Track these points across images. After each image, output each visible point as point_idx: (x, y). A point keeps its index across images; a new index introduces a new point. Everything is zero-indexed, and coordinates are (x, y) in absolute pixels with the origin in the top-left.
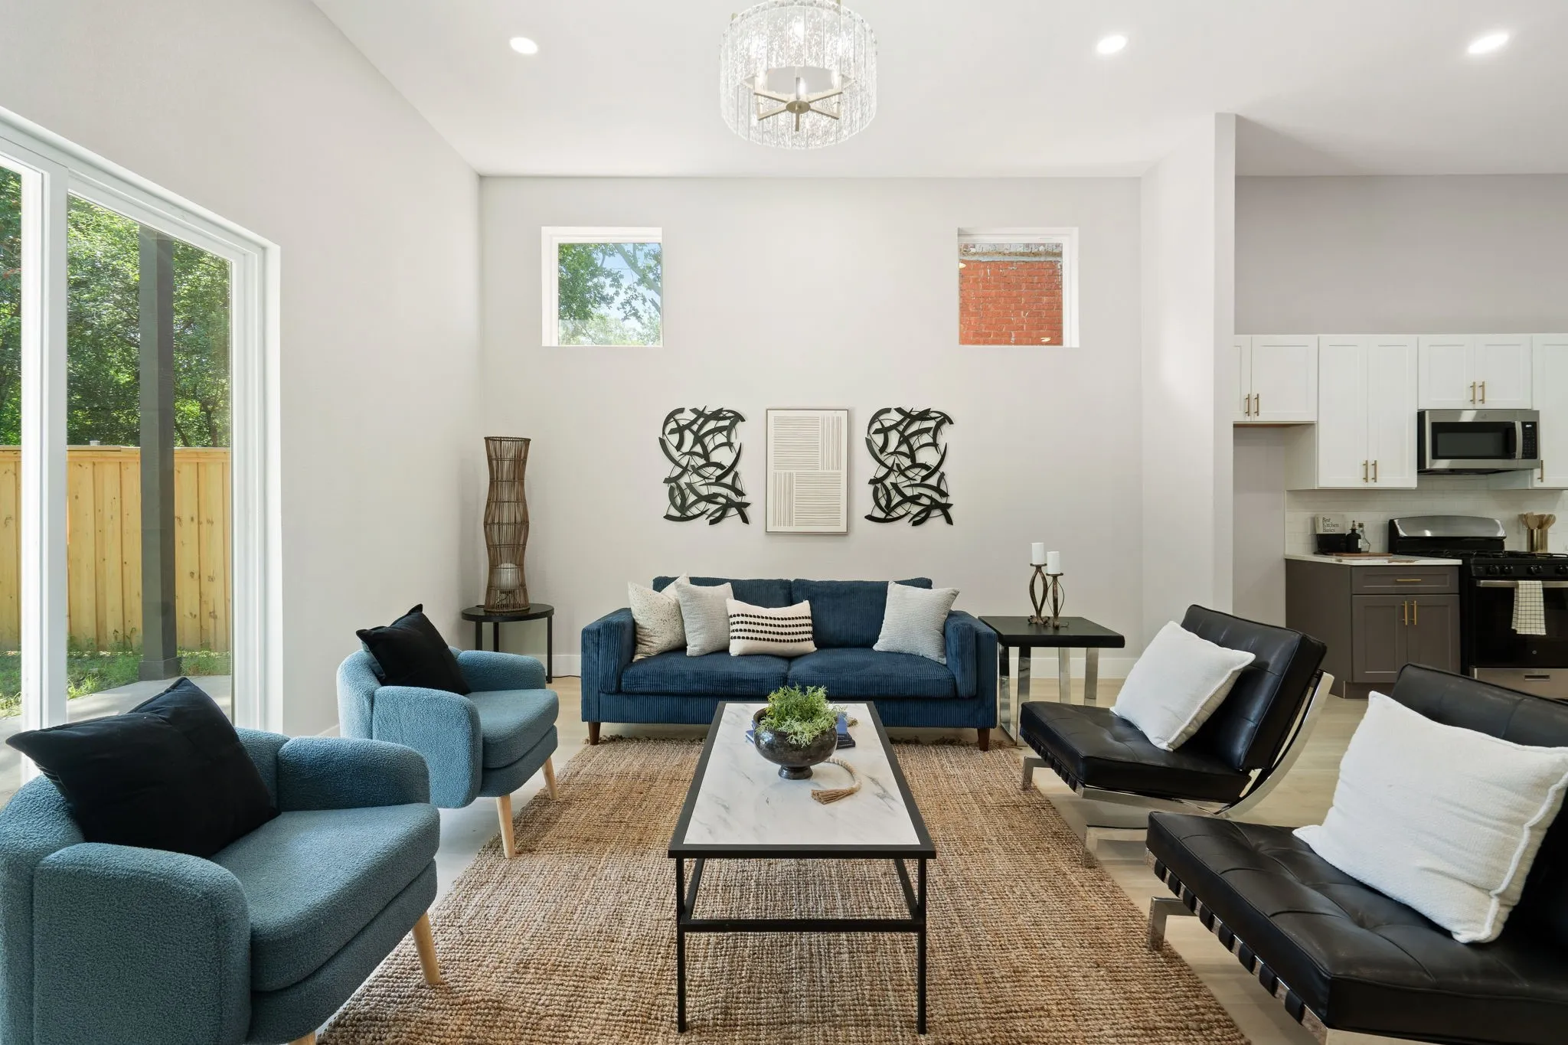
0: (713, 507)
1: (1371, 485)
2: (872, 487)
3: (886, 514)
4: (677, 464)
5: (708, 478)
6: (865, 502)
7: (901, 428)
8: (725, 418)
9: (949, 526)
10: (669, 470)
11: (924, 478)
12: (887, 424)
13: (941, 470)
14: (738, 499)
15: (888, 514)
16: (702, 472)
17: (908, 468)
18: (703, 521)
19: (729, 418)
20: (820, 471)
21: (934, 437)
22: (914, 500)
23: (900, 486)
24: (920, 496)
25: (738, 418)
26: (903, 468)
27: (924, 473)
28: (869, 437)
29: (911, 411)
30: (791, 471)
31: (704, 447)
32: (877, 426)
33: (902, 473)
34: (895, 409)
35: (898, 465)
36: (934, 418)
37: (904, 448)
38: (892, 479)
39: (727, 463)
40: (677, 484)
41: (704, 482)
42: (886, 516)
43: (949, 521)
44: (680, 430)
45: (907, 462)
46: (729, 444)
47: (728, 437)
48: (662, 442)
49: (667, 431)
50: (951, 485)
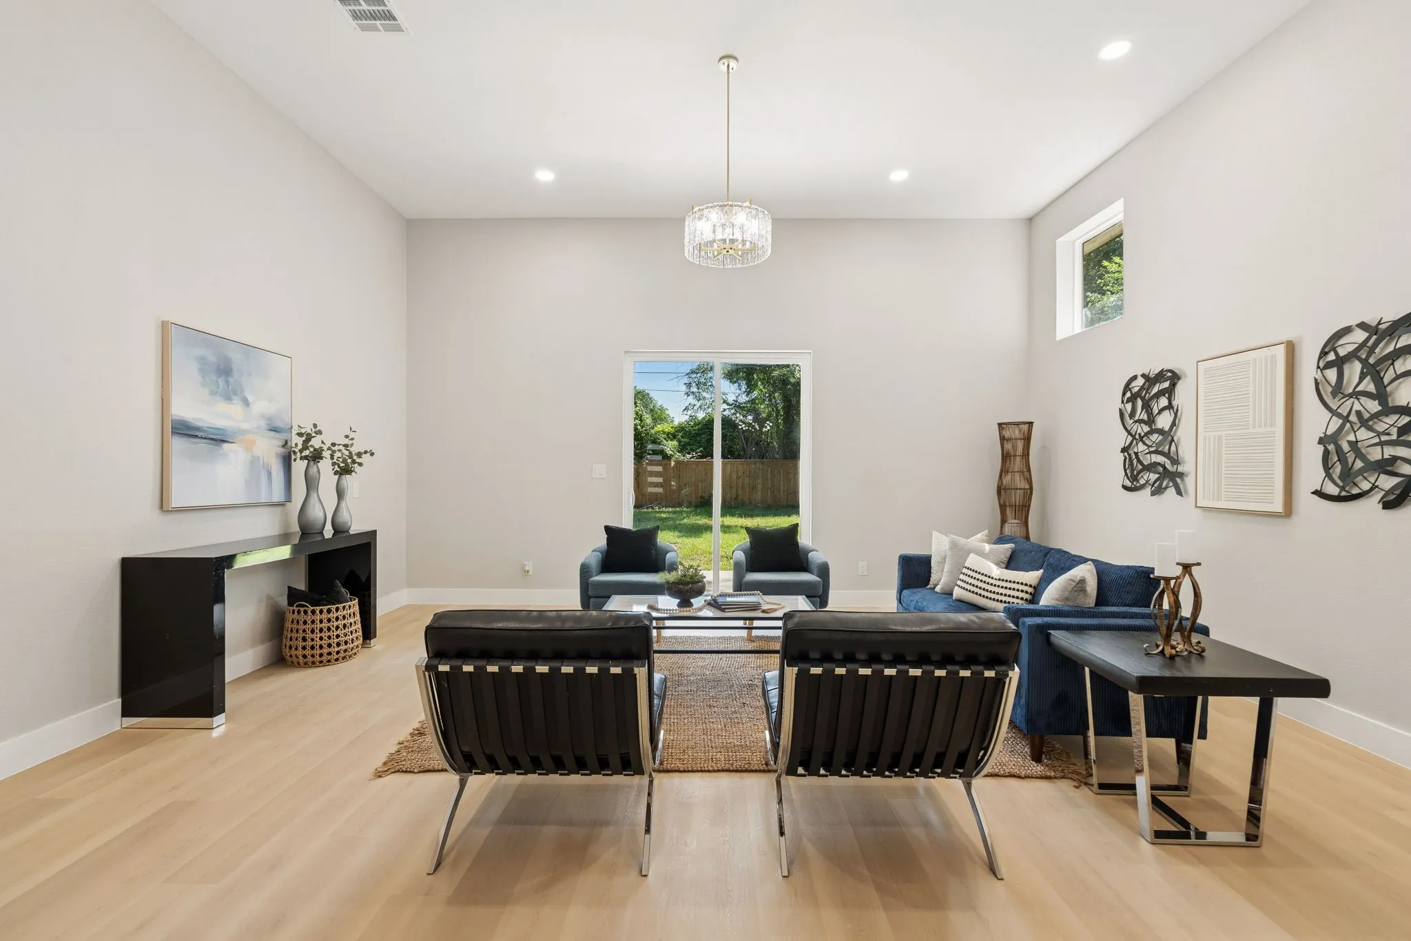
0: (1153, 477)
2: (1320, 450)
3: (1343, 489)
4: (1129, 433)
5: (1151, 446)
6: (1311, 472)
7: (1364, 353)
8: (1166, 379)
10: (1124, 439)
11: (1402, 430)
12: (1342, 352)
14: (1173, 469)
15: (1345, 489)
16: (1147, 440)
17: (1376, 416)
18: (1147, 492)
19: (1169, 378)
20: (1251, 430)
22: (1385, 467)
23: (1363, 446)
24: (1394, 459)
25: (1175, 378)
26: (1366, 416)
28: (1318, 376)
29: (1379, 323)
30: (1220, 433)
31: (1150, 413)
32: (1330, 357)
33: (1364, 423)
34: (1357, 326)
35: (1359, 413)
37: (1369, 385)
38: (1349, 435)
39: (1167, 428)
40: (1129, 453)
41: (1147, 451)
42: (1340, 492)
44: (1132, 400)
45: (1374, 406)
46: (1170, 406)
47: (1169, 399)
48: (1121, 412)
49: (1125, 400)
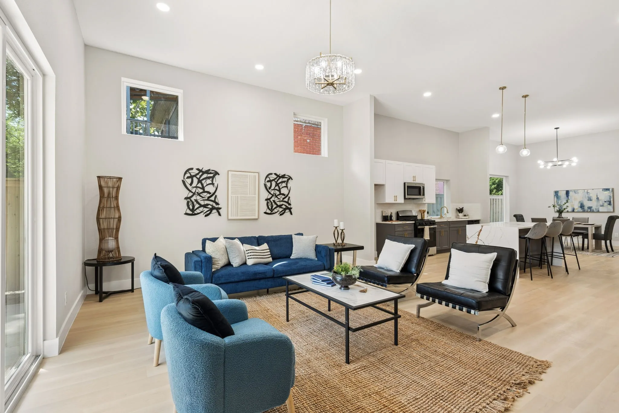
0: (206, 210)
1: (396, 202)
2: (266, 202)
3: (271, 212)
4: (190, 191)
5: (204, 198)
6: (264, 208)
7: (276, 180)
8: (211, 173)
9: (291, 215)
10: (187, 194)
11: (284, 199)
12: (271, 179)
13: (289, 196)
14: (217, 206)
15: (272, 211)
16: (201, 195)
17: (278, 195)
18: (202, 215)
19: (213, 173)
20: (248, 195)
21: (287, 184)
22: (280, 206)
23: (276, 201)
24: (282, 205)
25: (216, 173)
27: (283, 197)
28: (265, 183)
29: (279, 174)
30: (238, 195)
31: (202, 185)
32: (268, 179)
33: (276, 196)
34: (274, 174)
35: (275, 194)
36: (287, 178)
37: (277, 188)
38: (273, 199)
39: (212, 191)
40: (191, 200)
41: (202, 199)
43: (291, 214)
44: (191, 177)
45: (278, 193)
46: (213, 184)
47: (212, 181)
48: (184, 182)
49: (186, 177)
50: (292, 201)
